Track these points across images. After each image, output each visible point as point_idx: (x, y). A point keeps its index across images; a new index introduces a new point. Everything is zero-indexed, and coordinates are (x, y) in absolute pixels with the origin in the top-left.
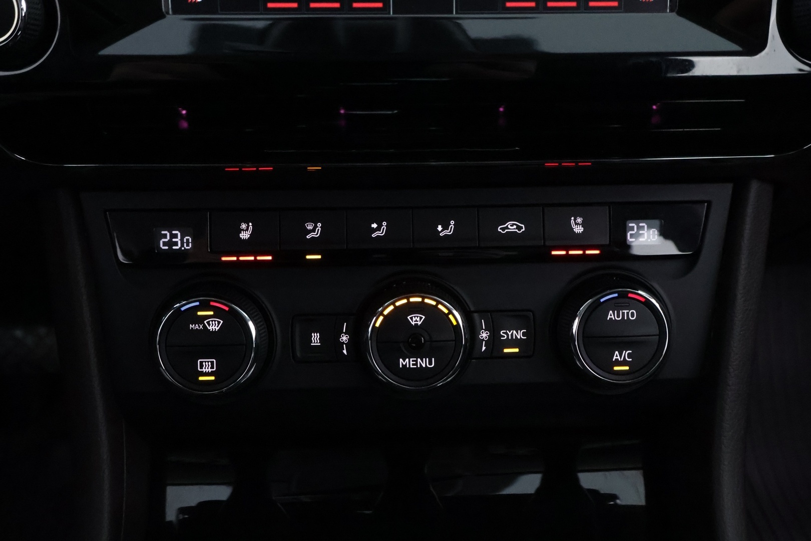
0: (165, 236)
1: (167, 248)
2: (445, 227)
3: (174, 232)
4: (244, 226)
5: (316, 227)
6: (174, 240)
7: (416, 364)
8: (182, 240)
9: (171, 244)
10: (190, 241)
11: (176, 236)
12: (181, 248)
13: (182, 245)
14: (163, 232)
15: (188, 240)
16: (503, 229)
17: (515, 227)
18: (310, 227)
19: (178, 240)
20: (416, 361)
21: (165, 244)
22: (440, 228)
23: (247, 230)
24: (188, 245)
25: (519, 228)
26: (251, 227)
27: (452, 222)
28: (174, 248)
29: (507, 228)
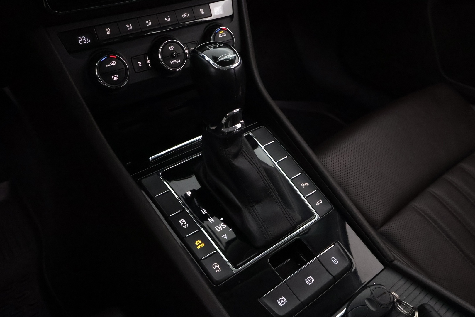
0: (80, 39)
1: (82, 43)
2: (167, 19)
3: (83, 37)
4: (107, 30)
5: (130, 26)
6: (84, 40)
7: (175, 62)
8: (86, 39)
9: (82, 41)
10: (89, 39)
11: (83, 38)
12: (87, 42)
13: (87, 41)
14: (79, 38)
15: (88, 39)
16: (183, 16)
17: (186, 15)
18: (128, 26)
19: (85, 39)
20: (175, 61)
21: (81, 42)
22: (166, 19)
23: (108, 31)
24: (89, 41)
25: (187, 15)
26: (109, 30)
27: (169, 17)
28: (84, 43)
29: (184, 16)
